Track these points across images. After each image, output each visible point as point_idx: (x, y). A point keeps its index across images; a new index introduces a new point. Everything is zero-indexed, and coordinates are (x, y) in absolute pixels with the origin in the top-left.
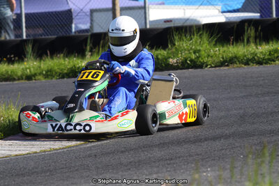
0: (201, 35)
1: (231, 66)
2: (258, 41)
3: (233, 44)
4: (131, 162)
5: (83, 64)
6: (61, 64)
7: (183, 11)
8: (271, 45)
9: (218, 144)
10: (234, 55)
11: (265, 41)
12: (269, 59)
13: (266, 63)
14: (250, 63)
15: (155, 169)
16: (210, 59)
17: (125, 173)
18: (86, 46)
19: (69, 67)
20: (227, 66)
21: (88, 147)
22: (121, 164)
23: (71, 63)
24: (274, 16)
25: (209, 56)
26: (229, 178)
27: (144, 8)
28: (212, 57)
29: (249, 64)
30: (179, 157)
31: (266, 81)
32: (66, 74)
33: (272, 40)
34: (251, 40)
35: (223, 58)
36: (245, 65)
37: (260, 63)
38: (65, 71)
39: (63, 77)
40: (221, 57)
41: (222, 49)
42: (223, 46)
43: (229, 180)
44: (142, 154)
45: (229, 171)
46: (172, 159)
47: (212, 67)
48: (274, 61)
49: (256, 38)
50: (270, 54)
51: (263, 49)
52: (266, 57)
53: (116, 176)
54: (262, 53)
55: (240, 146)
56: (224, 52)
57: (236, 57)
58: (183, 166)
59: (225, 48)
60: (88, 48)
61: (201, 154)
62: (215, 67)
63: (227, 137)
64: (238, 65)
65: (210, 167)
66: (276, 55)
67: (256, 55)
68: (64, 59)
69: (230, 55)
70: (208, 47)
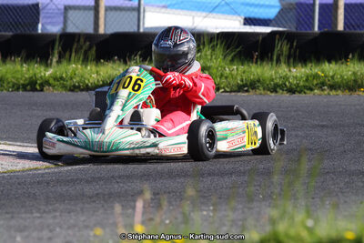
0: (213, 46)
1: (252, 92)
2: (292, 60)
3: (256, 63)
4: (97, 194)
5: (47, 74)
6: (17, 71)
7: (191, 18)
8: (309, 68)
9: (227, 181)
10: (257, 78)
11: (300, 61)
12: (305, 87)
13: (300, 92)
14: (278, 90)
15: (132, 204)
16: (224, 80)
17: (87, 206)
18: (53, 49)
19: (27, 76)
20: (247, 91)
21: (39, 174)
22: (83, 195)
23: (31, 72)
24: (316, 29)
25: (222, 76)
26: (241, 220)
27: (138, 9)
28: (226, 78)
29: (276, 92)
30: (169, 193)
31: (300, 113)
32: (23, 85)
33: (311, 62)
34: (282, 59)
35: (242, 80)
36: (272, 92)
37: (291, 91)
38: (22, 82)
39: (18, 89)
40: (239, 78)
41: (241, 68)
42: (242, 65)
43: (240, 223)
44: (116, 186)
45: (240, 211)
46: (158, 194)
47: (225, 91)
48: (311, 89)
49: (289, 57)
50: (307, 80)
51: (298, 72)
52: (302, 84)
53: (73, 208)
54: (296, 78)
55: (259, 185)
56: (244, 72)
57: (259, 81)
58: (174, 203)
59: (246, 67)
60: (56, 52)
61: (201, 191)
62: (231, 92)
63: (240, 173)
64: (262, 92)
65: (213, 205)
66: (315, 82)
67: (288, 79)
68: (22, 65)
69: (252, 77)
70: (222, 64)
